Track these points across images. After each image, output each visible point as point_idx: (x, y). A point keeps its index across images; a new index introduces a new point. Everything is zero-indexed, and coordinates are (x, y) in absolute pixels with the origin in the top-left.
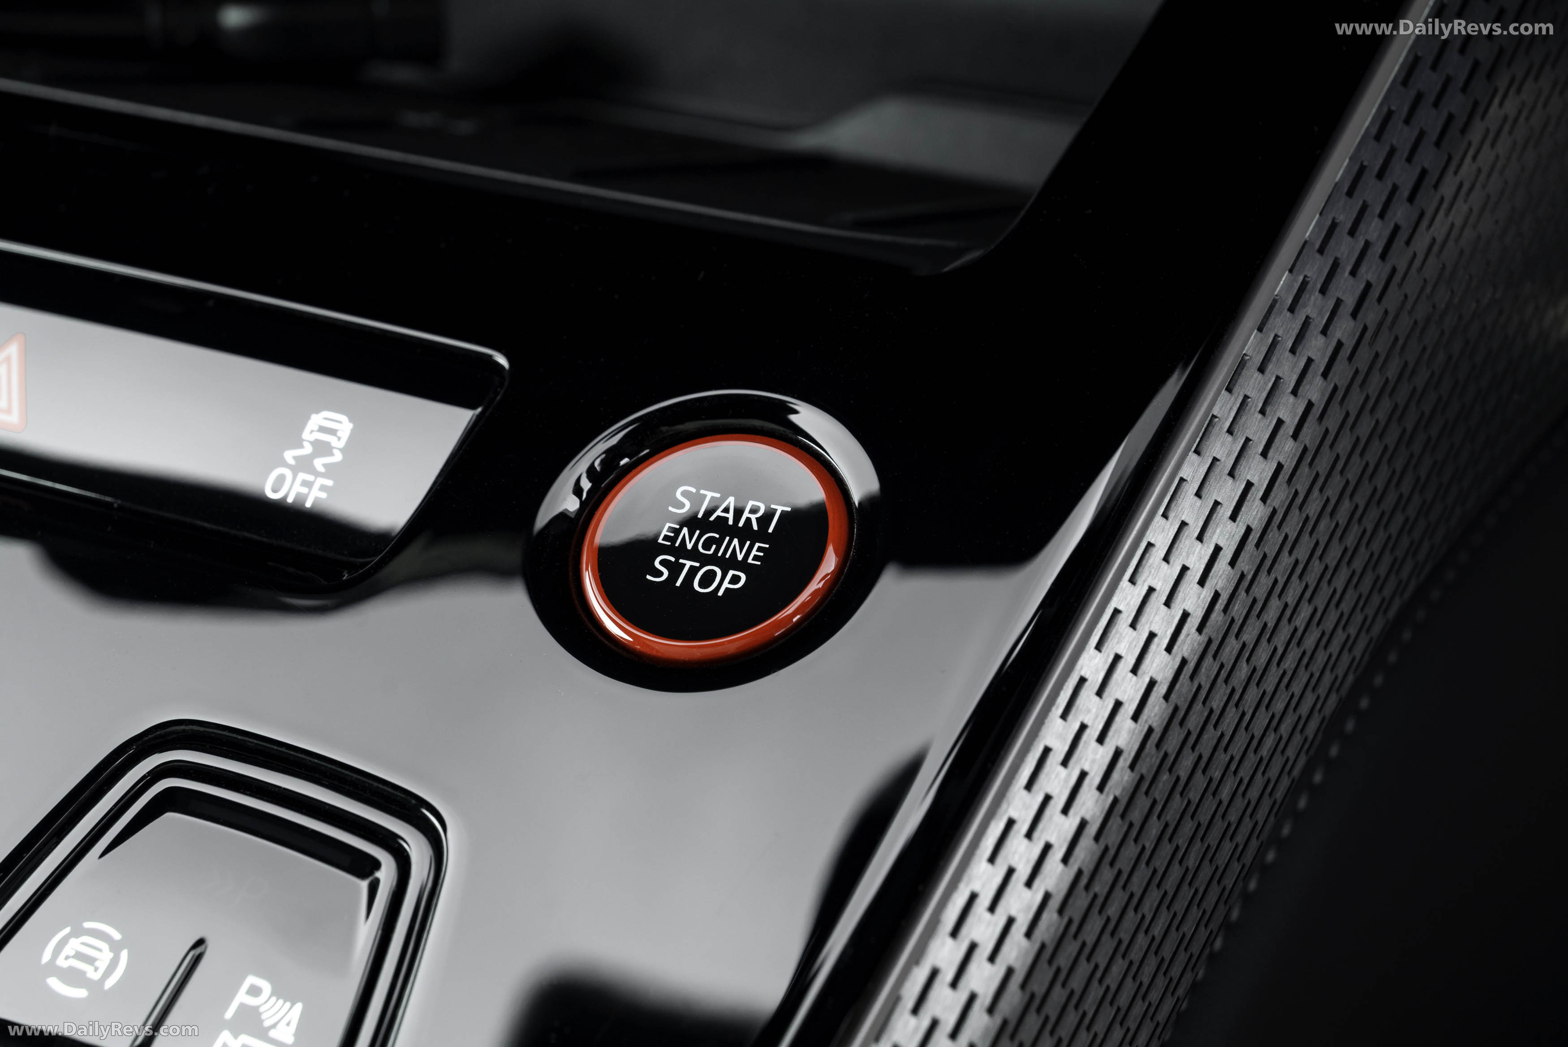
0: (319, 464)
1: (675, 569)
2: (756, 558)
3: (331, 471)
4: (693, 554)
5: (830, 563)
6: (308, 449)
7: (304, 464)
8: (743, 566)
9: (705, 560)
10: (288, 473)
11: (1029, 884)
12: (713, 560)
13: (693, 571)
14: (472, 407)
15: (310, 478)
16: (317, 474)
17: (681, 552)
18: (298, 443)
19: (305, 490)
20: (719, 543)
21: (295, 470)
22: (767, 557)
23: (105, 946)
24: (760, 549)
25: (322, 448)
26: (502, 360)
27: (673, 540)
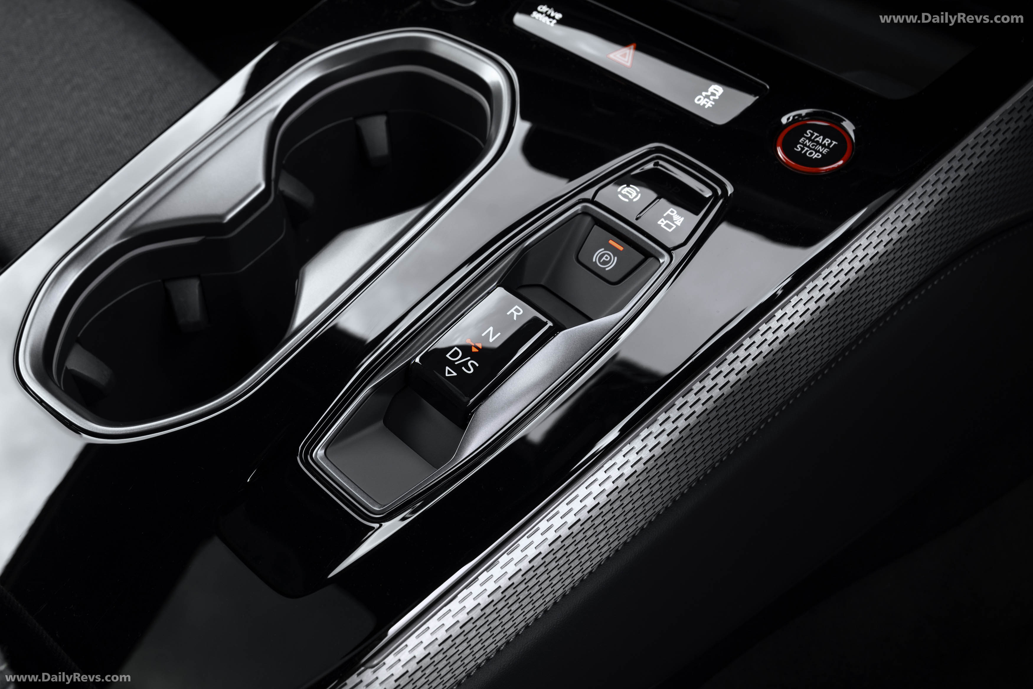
0: (712, 98)
1: (802, 149)
2: (825, 152)
3: (714, 100)
4: (808, 147)
5: (841, 162)
6: (709, 93)
7: (707, 97)
8: (821, 153)
9: (811, 149)
10: (702, 98)
11: (874, 248)
12: (814, 149)
13: (807, 151)
14: (755, 96)
15: (708, 100)
16: (710, 100)
17: (805, 145)
18: (707, 91)
19: (706, 103)
20: (816, 146)
21: (705, 98)
22: (828, 153)
23: (635, 192)
24: (827, 150)
25: (713, 94)
26: (768, 87)
27: (804, 142)
